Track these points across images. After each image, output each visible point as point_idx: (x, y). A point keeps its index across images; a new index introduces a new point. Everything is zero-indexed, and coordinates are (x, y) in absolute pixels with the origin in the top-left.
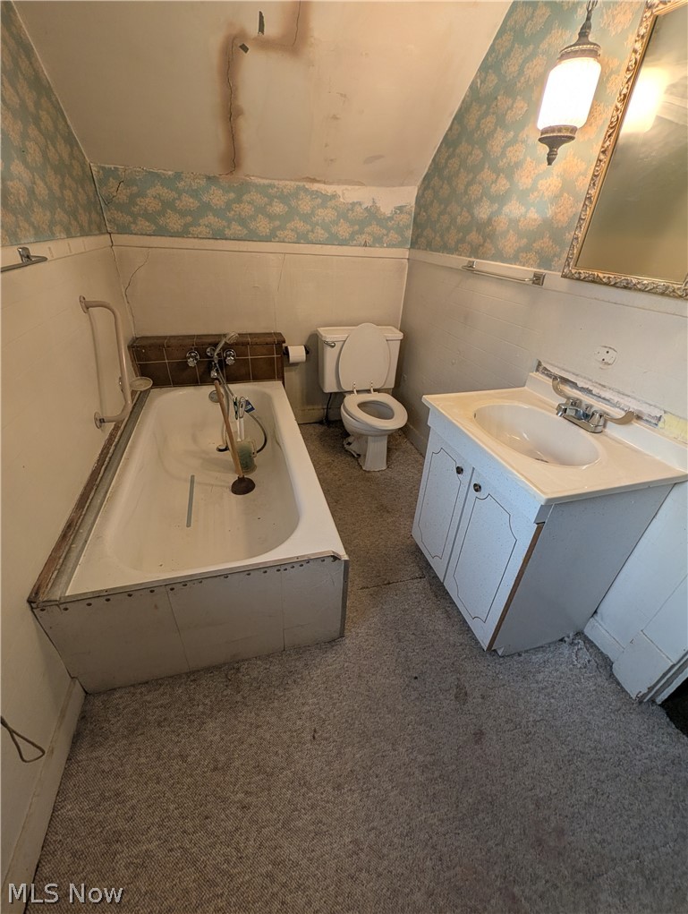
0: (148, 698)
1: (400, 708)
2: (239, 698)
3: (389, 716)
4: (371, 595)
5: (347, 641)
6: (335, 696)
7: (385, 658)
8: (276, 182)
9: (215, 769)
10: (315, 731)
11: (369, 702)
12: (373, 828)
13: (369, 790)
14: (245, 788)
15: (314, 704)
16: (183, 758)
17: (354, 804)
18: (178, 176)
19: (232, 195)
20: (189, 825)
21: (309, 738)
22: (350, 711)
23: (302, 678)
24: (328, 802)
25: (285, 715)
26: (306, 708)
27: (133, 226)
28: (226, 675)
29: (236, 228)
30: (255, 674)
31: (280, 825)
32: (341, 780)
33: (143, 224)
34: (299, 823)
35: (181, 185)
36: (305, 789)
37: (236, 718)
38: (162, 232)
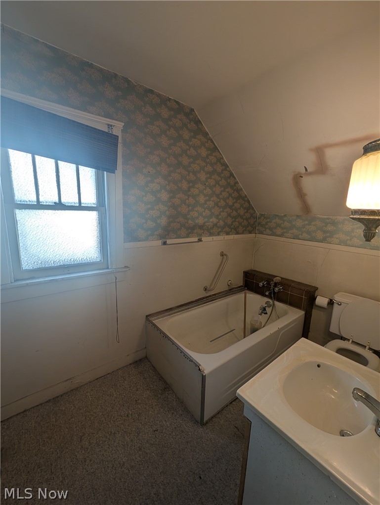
0: (150, 371)
1: (181, 472)
2: (159, 396)
3: (175, 466)
4: (235, 434)
5: (201, 429)
6: (174, 434)
7: (203, 454)
8: (331, 217)
9: (136, 401)
10: (157, 430)
11: (177, 452)
12: (129, 470)
13: (142, 465)
14: (133, 414)
15: (167, 425)
16: (137, 390)
17: (136, 458)
18: (285, 216)
19: (307, 222)
20: (121, 402)
21: (154, 429)
22: (170, 443)
23: (175, 416)
24: (134, 446)
25: (159, 415)
26: (164, 423)
27: (264, 232)
28: (166, 388)
29: (305, 235)
30: (169, 397)
31: (124, 430)
32: (143, 449)
33: (268, 231)
34: (126, 437)
35: (285, 219)
36: (136, 434)
37: (153, 399)
38: (274, 234)
